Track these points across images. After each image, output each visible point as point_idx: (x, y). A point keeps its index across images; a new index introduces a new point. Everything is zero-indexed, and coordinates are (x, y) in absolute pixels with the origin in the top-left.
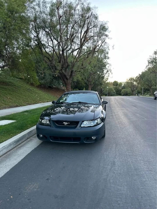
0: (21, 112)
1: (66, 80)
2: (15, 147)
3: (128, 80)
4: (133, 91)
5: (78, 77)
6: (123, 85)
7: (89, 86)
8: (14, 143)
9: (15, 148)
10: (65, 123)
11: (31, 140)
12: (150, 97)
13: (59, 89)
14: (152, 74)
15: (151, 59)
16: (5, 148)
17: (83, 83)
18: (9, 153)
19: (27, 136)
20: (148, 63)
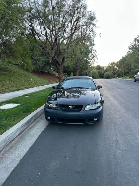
0: (22, 96)
1: (58, 66)
2: (26, 128)
3: (110, 64)
4: (114, 74)
5: (68, 63)
6: (105, 69)
7: (77, 70)
8: (25, 125)
9: (27, 130)
10: (70, 107)
11: (38, 121)
12: (130, 80)
13: (50, 73)
14: (132, 59)
15: (131, 45)
16: (19, 130)
17: (71, 68)
18: (22, 134)
19: (34, 118)
20: (129, 49)
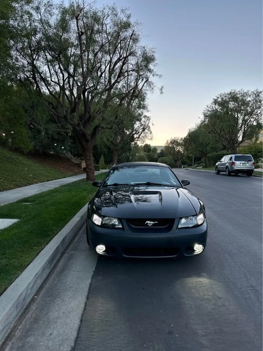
0: (16, 202)
2: (51, 271)
3: (169, 142)
4: (176, 161)
6: (159, 151)
7: (115, 152)
8: (48, 264)
9: (53, 276)
10: (149, 222)
11: (71, 258)
12: (207, 171)
13: (60, 157)
14: (210, 135)
15: (208, 110)
16: (38, 277)
17: (103, 147)
18: (47, 285)
19: (61, 250)
20: (204, 117)
